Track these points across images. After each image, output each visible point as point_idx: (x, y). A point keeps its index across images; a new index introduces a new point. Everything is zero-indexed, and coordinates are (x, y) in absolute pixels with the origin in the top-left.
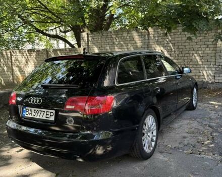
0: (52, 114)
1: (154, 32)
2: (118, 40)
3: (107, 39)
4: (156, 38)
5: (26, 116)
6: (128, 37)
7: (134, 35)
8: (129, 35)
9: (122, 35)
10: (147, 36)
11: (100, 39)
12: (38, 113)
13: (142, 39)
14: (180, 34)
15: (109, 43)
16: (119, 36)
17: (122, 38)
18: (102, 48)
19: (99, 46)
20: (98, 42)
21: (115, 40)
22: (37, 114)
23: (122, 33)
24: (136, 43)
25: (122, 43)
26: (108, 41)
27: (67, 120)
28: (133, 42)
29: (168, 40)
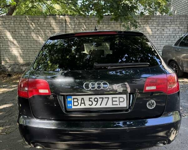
0: (121, 100)
1: (71, 20)
2: (34, 25)
3: (21, 24)
4: (73, 27)
5: (73, 107)
6: (45, 23)
7: (52, 21)
8: (46, 21)
9: (38, 20)
10: (64, 24)
11: (12, 24)
12: (97, 101)
13: (60, 26)
14: (93, 24)
15: (24, 28)
16: (35, 21)
17: (39, 23)
18: (16, 33)
19: (11, 30)
20: (11, 26)
21: (31, 26)
22: (95, 103)
23: (38, 19)
24: (54, 29)
25: (39, 28)
26: (22, 26)
27: (147, 104)
28: (51, 28)
29: (83, 28)
